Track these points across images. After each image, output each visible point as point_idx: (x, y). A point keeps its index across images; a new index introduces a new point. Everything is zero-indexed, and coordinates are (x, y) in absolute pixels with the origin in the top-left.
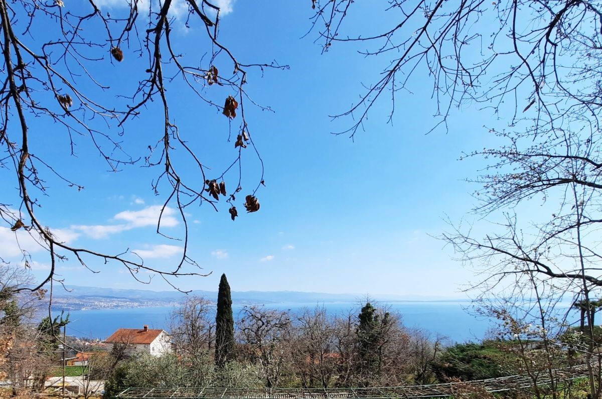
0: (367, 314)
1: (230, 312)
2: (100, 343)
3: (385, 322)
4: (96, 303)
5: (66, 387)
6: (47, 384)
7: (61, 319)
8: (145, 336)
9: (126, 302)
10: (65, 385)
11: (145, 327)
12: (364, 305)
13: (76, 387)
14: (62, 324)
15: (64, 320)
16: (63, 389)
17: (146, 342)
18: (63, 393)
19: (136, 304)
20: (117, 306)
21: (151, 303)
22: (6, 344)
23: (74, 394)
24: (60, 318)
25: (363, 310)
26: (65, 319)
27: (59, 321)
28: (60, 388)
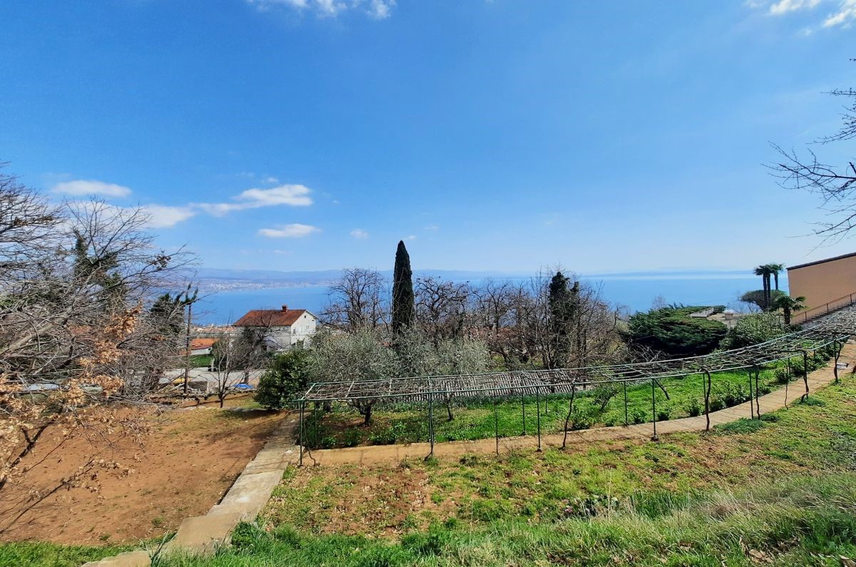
0: (558, 283)
1: (410, 284)
2: (216, 328)
3: (575, 290)
4: (212, 285)
5: (190, 383)
6: (162, 381)
7: (187, 296)
8: (285, 316)
9: (248, 283)
10: (189, 380)
11: (283, 307)
12: (555, 274)
13: (204, 383)
14: (188, 302)
15: (190, 296)
16: (185, 386)
17: (285, 323)
18: (185, 392)
19: (260, 285)
20: (238, 288)
21: (278, 284)
22: (125, 322)
23: (200, 392)
24: (184, 295)
25: (554, 279)
26: (192, 296)
27: (183, 299)
28: (180, 385)
